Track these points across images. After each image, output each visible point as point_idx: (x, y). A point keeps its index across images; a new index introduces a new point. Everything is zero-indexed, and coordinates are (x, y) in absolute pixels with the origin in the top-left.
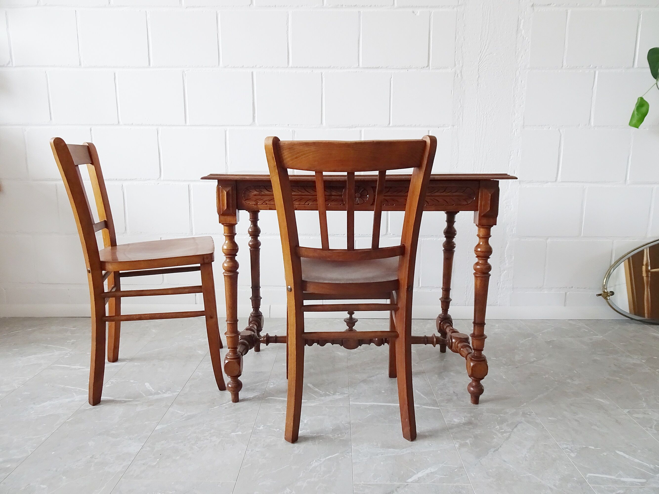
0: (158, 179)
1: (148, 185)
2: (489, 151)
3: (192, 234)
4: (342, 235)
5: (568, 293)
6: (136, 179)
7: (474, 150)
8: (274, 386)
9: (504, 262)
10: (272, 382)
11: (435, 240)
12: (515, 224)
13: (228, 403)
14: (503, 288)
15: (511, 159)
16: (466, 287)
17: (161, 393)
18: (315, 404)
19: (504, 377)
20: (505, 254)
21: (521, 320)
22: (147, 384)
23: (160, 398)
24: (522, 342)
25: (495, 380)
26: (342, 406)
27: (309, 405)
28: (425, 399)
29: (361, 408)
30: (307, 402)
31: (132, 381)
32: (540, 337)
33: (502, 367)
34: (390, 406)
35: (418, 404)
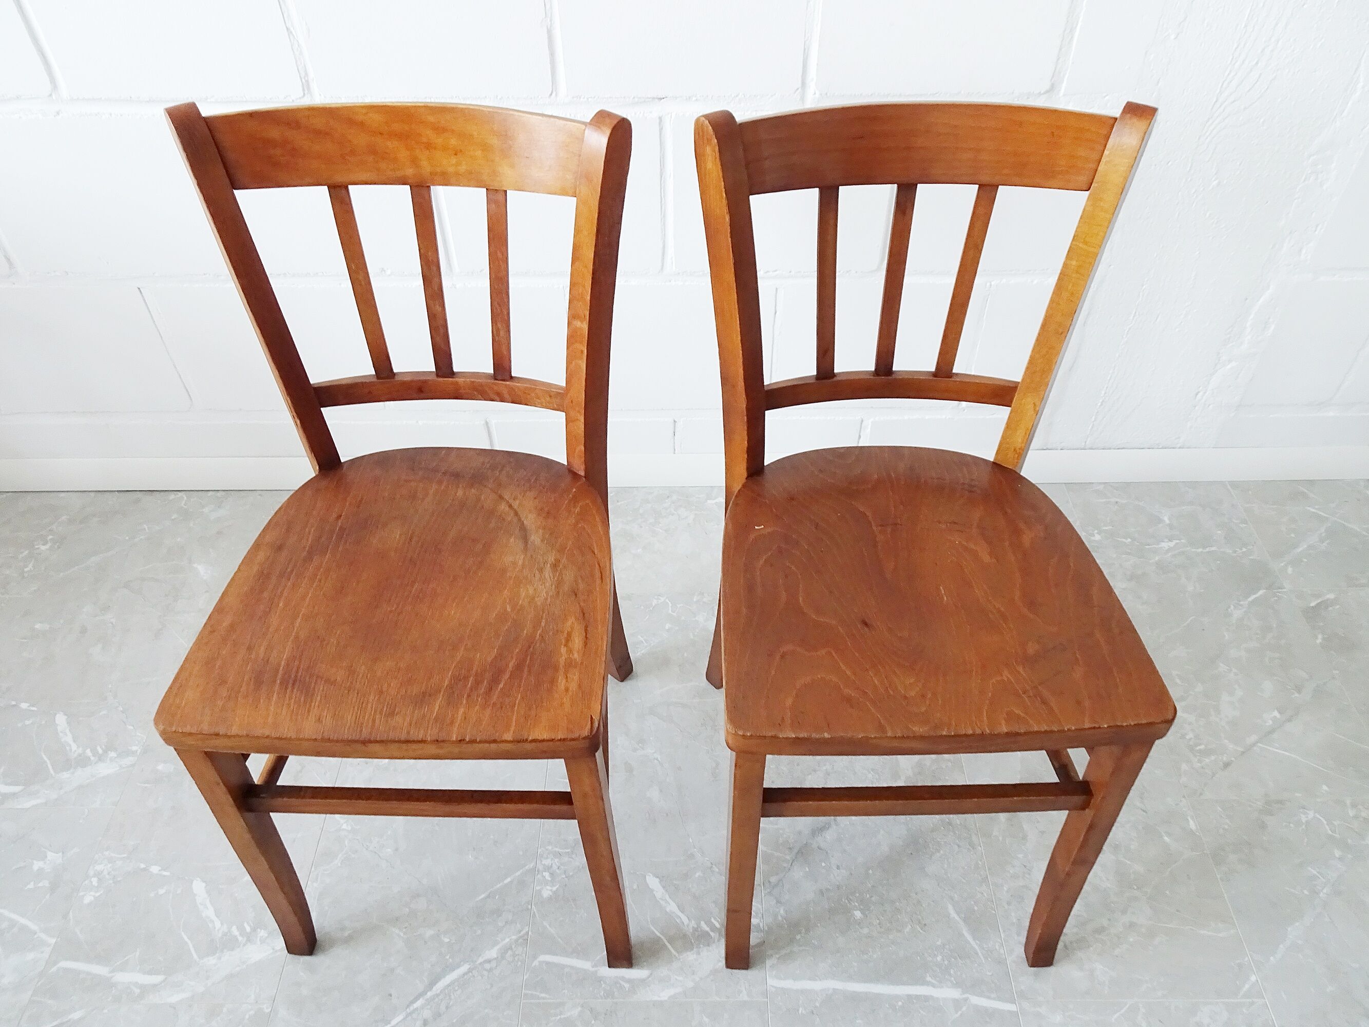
0: (51, 95)
1: (20, 117)
8: (554, 889)
9: (1239, 338)
10: (548, 868)
11: (1035, 282)
12: (1317, 232)
13: (429, 994)
14: (1209, 405)
16: (1099, 404)
17: (240, 938)
18: (672, 992)
19: (1192, 824)
20: (1250, 318)
21: (1232, 483)
22: (198, 887)
23: (238, 969)
24: (1237, 614)
25: (1166, 838)
26: (746, 998)
27: (656, 998)
28: (977, 954)
29: (800, 1012)
30: (649, 977)
31: (155, 869)
32: (1287, 586)
33: (1184, 767)
34: (878, 996)
35: (957, 985)
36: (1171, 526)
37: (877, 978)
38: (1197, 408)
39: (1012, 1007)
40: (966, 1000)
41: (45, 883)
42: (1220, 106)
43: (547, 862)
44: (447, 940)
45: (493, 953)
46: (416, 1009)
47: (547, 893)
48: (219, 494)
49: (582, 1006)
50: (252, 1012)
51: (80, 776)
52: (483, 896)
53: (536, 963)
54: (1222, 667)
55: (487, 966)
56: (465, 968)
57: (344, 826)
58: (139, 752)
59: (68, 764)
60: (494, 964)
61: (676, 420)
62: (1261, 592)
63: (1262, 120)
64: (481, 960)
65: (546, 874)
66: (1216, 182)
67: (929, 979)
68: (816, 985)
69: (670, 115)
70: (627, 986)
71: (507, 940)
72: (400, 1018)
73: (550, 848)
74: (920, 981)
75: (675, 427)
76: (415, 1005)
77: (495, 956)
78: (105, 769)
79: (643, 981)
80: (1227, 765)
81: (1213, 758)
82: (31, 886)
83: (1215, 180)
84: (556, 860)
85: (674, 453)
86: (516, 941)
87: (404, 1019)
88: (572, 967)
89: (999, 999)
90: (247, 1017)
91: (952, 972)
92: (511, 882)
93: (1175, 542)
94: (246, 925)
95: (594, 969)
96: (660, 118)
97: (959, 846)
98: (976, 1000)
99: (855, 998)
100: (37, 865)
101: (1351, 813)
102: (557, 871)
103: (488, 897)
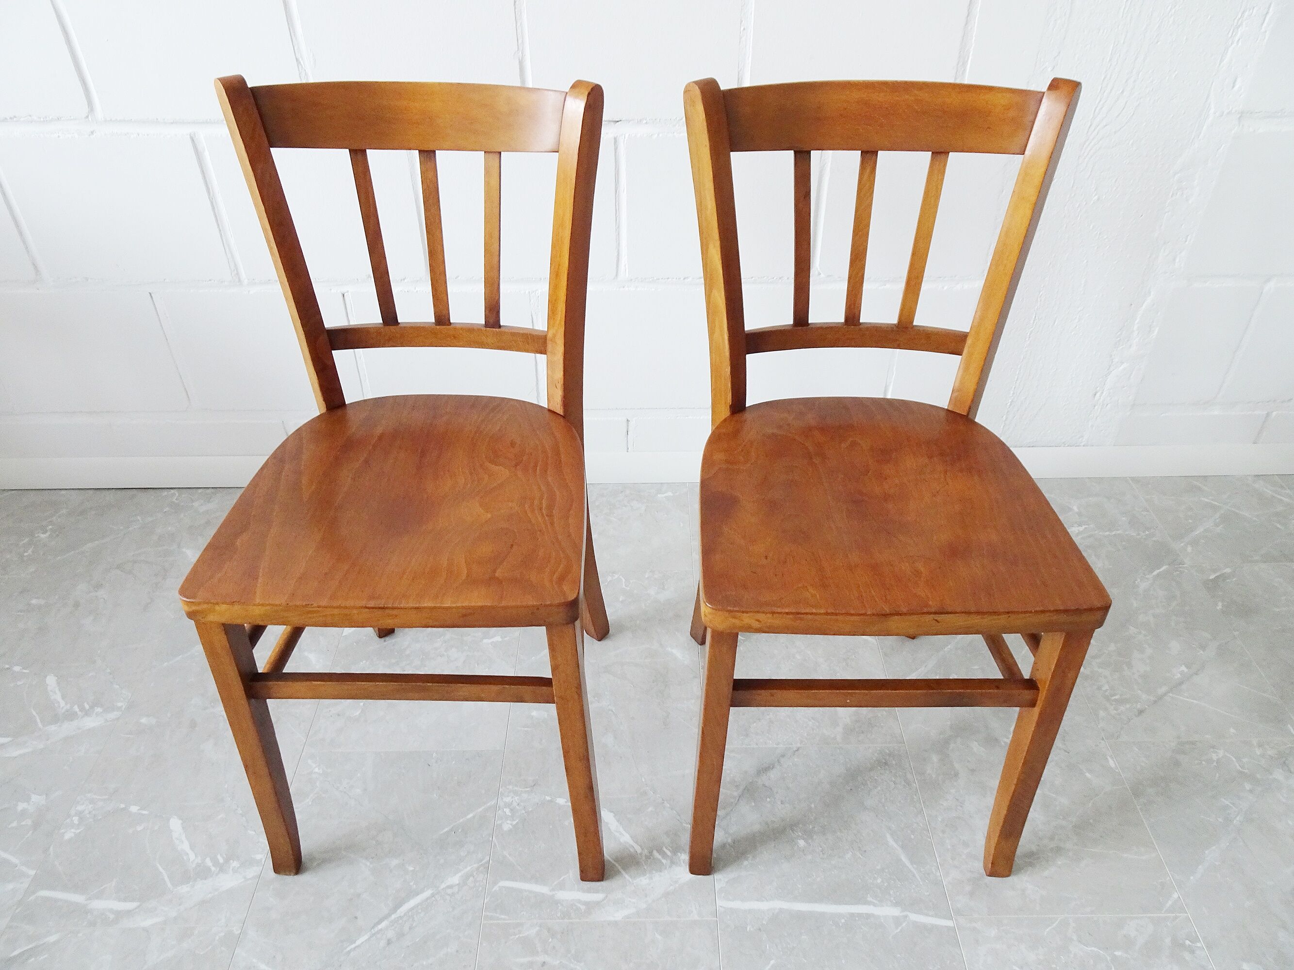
0: (87, 117)
1: (59, 136)
2: (1173, 11)
3: (240, 280)
4: (680, 279)
5: (1274, 413)
6: (15, 119)
7: (1125, 9)
8: (514, 823)
9: (1128, 341)
10: (508, 805)
11: (945, 288)
12: (1187, 243)
13: (393, 917)
14: (1107, 405)
15: (1237, 38)
16: (1009, 404)
17: (213, 869)
19: (1112, 763)
20: (1136, 322)
21: (1133, 479)
22: (175, 824)
23: (210, 896)
24: (1143, 586)
25: (1088, 775)
26: (696, 917)
27: (611, 918)
28: (914, 876)
29: (748, 929)
30: (603, 900)
31: (134, 809)
32: (1188, 562)
33: (1102, 713)
34: (823, 914)
35: (897, 904)
36: (1080, 514)
37: (820, 898)
38: (1096, 407)
39: (949, 923)
40: (906, 916)
41: (29, 822)
42: (1094, 130)
43: (508, 800)
44: (411, 868)
45: (455, 880)
46: (381, 930)
47: (507, 827)
48: (208, 491)
49: (540, 926)
50: (223, 934)
51: (67, 728)
52: (446, 830)
53: (496, 888)
54: (1132, 630)
55: (449, 891)
56: (428, 893)
57: (316, 770)
58: (124, 707)
59: (56, 719)
60: (456, 889)
61: (629, 419)
62: (1164, 568)
63: (1131, 142)
64: (443, 886)
65: (507, 811)
66: (1096, 197)
67: (869, 899)
68: (764, 906)
69: (624, 136)
70: (583, 907)
71: (469, 868)
72: (366, 937)
73: (511, 787)
74: (860, 900)
75: (628, 426)
76: (380, 927)
77: (457, 882)
78: (90, 723)
79: (598, 903)
80: (1141, 712)
81: (1128, 706)
82: (14, 824)
83: (1095, 196)
84: (516, 798)
85: (628, 452)
86: (478, 869)
87: (369, 938)
88: (530, 892)
89: (936, 916)
90: (217, 938)
91: (891, 892)
92: (474, 817)
93: (1084, 527)
94: (219, 857)
95: (551, 894)
96: (615, 139)
97: (895, 783)
98: (914, 917)
99: (800, 917)
100: (21, 806)
101: (1258, 752)
102: (517, 807)
103: (451, 830)
